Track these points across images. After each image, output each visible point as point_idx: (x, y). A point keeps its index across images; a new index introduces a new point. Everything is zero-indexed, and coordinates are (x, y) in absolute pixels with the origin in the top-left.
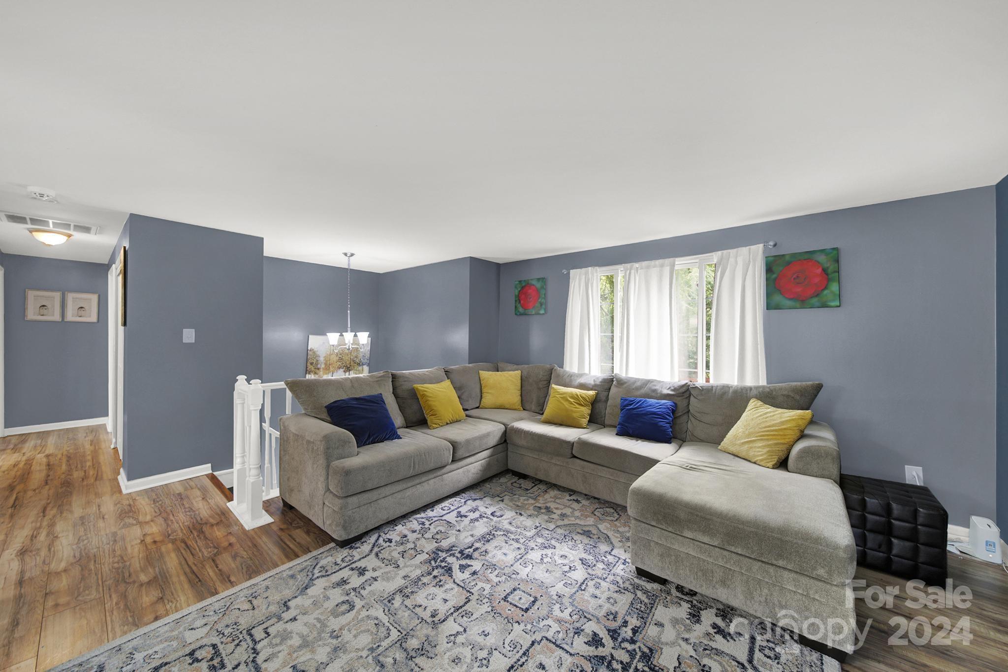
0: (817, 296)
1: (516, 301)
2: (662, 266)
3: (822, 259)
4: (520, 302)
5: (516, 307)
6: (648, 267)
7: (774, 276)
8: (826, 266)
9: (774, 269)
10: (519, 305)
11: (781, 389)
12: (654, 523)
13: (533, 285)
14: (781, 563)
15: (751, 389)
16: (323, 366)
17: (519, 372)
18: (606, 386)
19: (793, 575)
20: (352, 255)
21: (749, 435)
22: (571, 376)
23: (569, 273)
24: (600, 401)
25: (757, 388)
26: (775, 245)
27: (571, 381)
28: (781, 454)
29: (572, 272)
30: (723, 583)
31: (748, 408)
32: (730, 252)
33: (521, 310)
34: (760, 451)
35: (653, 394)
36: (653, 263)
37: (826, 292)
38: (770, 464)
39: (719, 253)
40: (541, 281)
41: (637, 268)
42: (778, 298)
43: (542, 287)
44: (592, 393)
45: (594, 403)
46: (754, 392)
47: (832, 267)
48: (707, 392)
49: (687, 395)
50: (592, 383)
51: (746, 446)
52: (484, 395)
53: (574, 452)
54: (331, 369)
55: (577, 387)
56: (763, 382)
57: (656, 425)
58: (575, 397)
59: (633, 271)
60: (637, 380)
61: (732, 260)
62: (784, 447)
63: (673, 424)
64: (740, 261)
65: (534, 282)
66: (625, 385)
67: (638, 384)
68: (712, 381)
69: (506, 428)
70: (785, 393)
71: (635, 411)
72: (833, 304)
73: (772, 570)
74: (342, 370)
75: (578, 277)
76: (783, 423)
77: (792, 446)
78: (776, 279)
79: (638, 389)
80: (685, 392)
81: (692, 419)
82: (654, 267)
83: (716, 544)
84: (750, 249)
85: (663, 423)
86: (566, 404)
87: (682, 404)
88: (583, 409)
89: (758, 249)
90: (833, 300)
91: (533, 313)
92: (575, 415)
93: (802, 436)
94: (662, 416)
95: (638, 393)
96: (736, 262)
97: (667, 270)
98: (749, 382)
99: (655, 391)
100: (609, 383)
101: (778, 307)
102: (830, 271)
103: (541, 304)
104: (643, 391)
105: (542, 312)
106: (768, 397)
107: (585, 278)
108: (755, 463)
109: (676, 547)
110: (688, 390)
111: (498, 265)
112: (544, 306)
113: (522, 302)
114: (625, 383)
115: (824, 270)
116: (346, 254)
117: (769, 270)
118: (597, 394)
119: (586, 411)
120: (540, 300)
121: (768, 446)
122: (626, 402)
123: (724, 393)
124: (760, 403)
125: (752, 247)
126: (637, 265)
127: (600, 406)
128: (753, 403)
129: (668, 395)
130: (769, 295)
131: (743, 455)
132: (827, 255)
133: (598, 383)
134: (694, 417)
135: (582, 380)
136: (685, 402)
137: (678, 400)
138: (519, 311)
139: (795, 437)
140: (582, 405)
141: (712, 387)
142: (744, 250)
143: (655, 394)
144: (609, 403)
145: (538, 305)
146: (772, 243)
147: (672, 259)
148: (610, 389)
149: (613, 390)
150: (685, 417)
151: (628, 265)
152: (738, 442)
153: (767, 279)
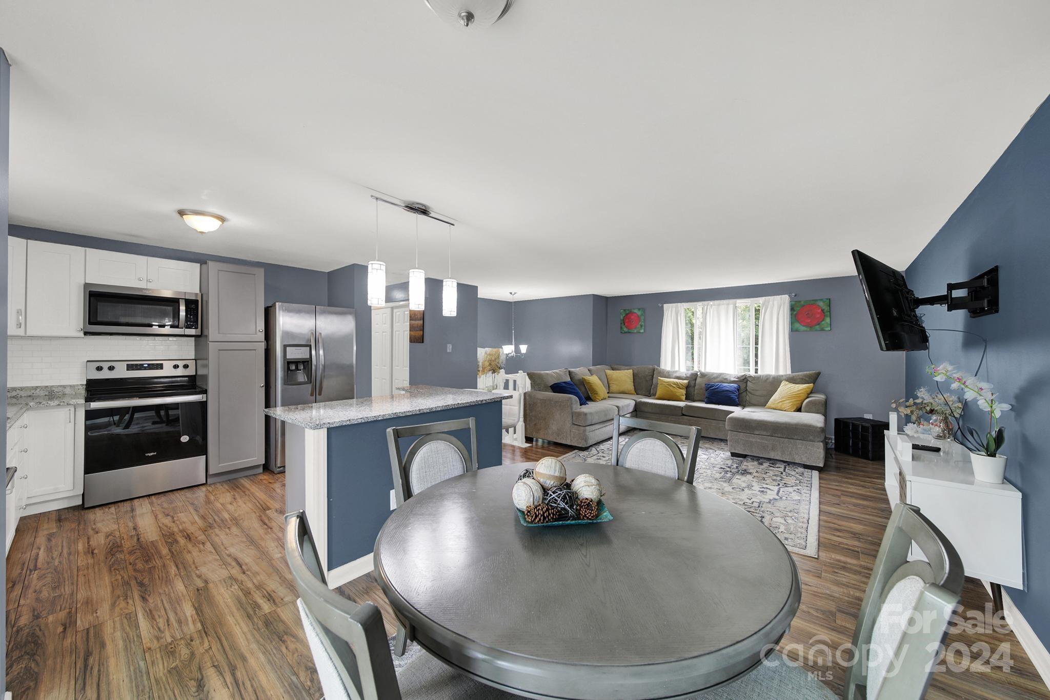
0: (819, 324)
1: (621, 323)
2: (728, 304)
3: (821, 304)
4: (624, 324)
5: (621, 328)
6: (719, 305)
7: (795, 313)
8: (824, 308)
9: (795, 309)
10: (623, 327)
11: (798, 375)
12: (740, 431)
13: (635, 313)
14: (796, 437)
15: (782, 376)
16: (481, 369)
17: (631, 371)
18: (694, 378)
19: (801, 441)
20: (515, 293)
21: (782, 398)
22: (668, 372)
23: (663, 307)
24: (690, 386)
25: (785, 375)
26: (795, 296)
27: (669, 375)
28: (798, 405)
29: (665, 305)
30: (773, 449)
31: (781, 385)
32: (769, 299)
33: (625, 329)
34: (787, 404)
35: (725, 381)
36: (723, 301)
37: (823, 322)
38: (793, 410)
39: (764, 298)
40: (641, 310)
41: (712, 305)
42: (797, 325)
43: (642, 315)
44: (686, 381)
45: (687, 387)
46: (784, 378)
47: (826, 308)
48: (757, 379)
49: (746, 380)
50: (685, 376)
51: (781, 404)
52: (610, 385)
53: (683, 412)
54: (486, 371)
55: (675, 378)
56: (789, 372)
57: (729, 397)
58: (676, 384)
59: (709, 307)
60: (713, 374)
61: (771, 303)
62: (799, 402)
63: (739, 397)
64: (776, 303)
65: (636, 311)
66: (707, 376)
67: (715, 375)
68: (760, 373)
69: (636, 402)
70: (801, 377)
71: (716, 390)
72: (827, 329)
73: (792, 441)
74: (491, 372)
75: (670, 309)
76: (799, 391)
77: (804, 401)
78: (796, 314)
79: (715, 378)
80: (744, 380)
81: (749, 394)
82: (723, 305)
83: (769, 435)
84: (781, 297)
85: (733, 396)
86: (671, 388)
87: (743, 386)
88: (682, 390)
89: (786, 298)
90: (827, 327)
91: (635, 331)
92: (678, 394)
93: (807, 397)
94: (732, 392)
95: (716, 380)
96: (773, 304)
97: (731, 307)
98: (781, 372)
99: (726, 379)
100: (694, 377)
101: (797, 330)
102: (825, 311)
103: (641, 326)
104: (718, 379)
105: (642, 331)
106: (792, 380)
107: (676, 310)
108: (785, 411)
109: (751, 439)
110: (746, 378)
111: (607, 298)
112: (643, 327)
113: (626, 324)
114: (706, 375)
115: (822, 310)
116: (511, 293)
117: (792, 309)
118: (689, 382)
119: (684, 392)
120: (640, 323)
121: (792, 402)
122: (709, 386)
123: (767, 379)
124: (787, 383)
125: (783, 296)
126: (711, 303)
127: (691, 389)
128: (783, 383)
129: (734, 381)
130: (792, 323)
131: (779, 408)
132: (824, 302)
133: (688, 375)
134: (749, 392)
135: (677, 375)
136: (745, 385)
137: (741, 384)
138: (623, 330)
139: (805, 397)
140: (680, 388)
141: (760, 376)
142: (778, 297)
143: (726, 381)
144: (696, 387)
145: (639, 326)
146: (793, 294)
147: (735, 300)
148: (696, 379)
149: (699, 380)
150: (745, 393)
151: (705, 303)
152: (776, 402)
153: (791, 314)
